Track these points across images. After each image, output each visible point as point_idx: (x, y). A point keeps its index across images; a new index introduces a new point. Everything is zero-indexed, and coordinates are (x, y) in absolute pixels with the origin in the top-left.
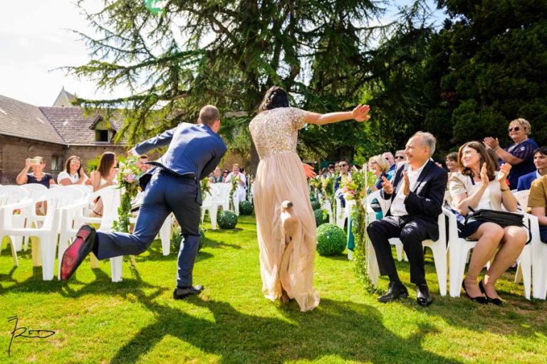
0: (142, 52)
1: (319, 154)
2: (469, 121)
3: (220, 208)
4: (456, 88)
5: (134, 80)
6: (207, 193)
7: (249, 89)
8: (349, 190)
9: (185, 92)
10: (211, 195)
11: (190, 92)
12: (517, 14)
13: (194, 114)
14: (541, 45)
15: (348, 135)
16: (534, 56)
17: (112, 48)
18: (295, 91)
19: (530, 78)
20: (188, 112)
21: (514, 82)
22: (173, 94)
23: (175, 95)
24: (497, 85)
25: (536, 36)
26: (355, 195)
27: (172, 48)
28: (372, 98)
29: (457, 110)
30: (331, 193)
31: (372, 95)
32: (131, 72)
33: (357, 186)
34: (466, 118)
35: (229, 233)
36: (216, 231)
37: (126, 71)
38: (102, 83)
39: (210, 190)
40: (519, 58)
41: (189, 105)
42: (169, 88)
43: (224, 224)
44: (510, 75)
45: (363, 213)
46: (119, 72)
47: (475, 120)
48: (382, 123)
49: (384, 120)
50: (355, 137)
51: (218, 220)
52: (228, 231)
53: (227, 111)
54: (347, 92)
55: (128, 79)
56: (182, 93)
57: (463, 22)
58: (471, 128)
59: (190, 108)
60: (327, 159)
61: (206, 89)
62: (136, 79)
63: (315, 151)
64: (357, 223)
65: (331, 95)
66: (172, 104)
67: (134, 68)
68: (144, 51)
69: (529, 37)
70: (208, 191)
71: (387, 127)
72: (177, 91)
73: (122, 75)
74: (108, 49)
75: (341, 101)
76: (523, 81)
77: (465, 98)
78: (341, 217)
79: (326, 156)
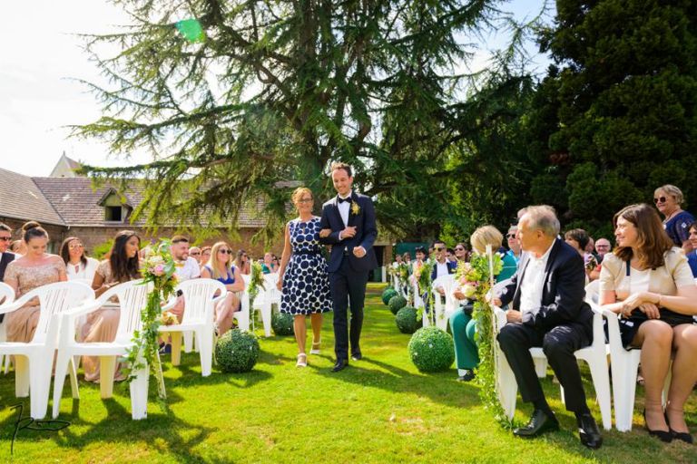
0: (168, 107)
1: (396, 233)
2: (588, 189)
3: (274, 306)
4: (569, 149)
5: (158, 142)
6: (260, 287)
7: (306, 152)
8: (469, 281)
9: (222, 157)
10: (265, 290)
11: (230, 157)
12: (640, 57)
13: (234, 185)
14: (672, 95)
15: (435, 208)
16: (664, 107)
17: (131, 102)
18: (364, 154)
19: (661, 134)
20: (227, 183)
21: (642, 140)
22: (207, 159)
23: (210, 161)
24: (621, 143)
25: (665, 83)
26: (478, 288)
27: (207, 102)
28: (460, 162)
29: (571, 176)
31: (459, 159)
32: (154, 132)
33: (480, 276)
34: (584, 186)
35: (289, 342)
36: (270, 339)
37: (148, 131)
38: (116, 145)
39: (264, 284)
40: (646, 111)
41: (228, 174)
42: (203, 151)
43: (282, 329)
44: (637, 133)
46: (138, 132)
47: (595, 188)
48: (474, 193)
49: (477, 189)
50: (442, 212)
51: (273, 324)
52: (287, 339)
53: (278, 180)
54: (430, 156)
55: (150, 140)
56: (220, 157)
57: (572, 68)
58: (591, 198)
59: (229, 177)
60: (405, 241)
61: (252, 152)
62: (160, 141)
63: (391, 229)
64: (482, 328)
65: (412, 159)
66: (206, 172)
67: (158, 127)
68: (171, 105)
69: (656, 86)
70: (261, 284)
71: (483, 198)
72: (213, 155)
73: (142, 136)
74: (124, 103)
75: (423, 166)
76: (653, 139)
77: (582, 161)
79: (404, 237)
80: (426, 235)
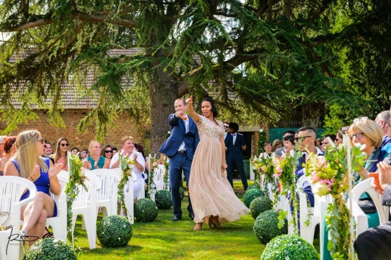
1: (267, 116)
3: (102, 211)
6: (80, 187)
7: (147, 11)
8: (322, 178)
9: (40, 17)
10: (87, 190)
11: (48, 17)
13: (55, 53)
15: (315, 83)
18: (224, 13)
20: (46, 50)
22: (20, 20)
23: (23, 23)
26: (332, 188)
28: (351, 21)
30: (291, 183)
31: (351, 17)
33: (336, 172)
35: (118, 254)
36: (95, 251)
39: (86, 182)
41: (47, 39)
42: (14, 10)
43: (110, 239)
45: (346, 218)
48: (369, 62)
49: (372, 58)
50: (325, 87)
51: (98, 233)
52: (116, 251)
53: (111, 47)
54: (311, 13)
56: (35, 18)
59: (49, 43)
60: (280, 124)
61: (76, 12)
63: (260, 111)
64: (337, 235)
65: (284, 19)
66: (18, 37)
70: (81, 183)
71: (379, 69)
72: (27, 15)
75: (300, 28)
78: (308, 223)
79: (278, 120)
80: (308, 116)
